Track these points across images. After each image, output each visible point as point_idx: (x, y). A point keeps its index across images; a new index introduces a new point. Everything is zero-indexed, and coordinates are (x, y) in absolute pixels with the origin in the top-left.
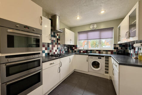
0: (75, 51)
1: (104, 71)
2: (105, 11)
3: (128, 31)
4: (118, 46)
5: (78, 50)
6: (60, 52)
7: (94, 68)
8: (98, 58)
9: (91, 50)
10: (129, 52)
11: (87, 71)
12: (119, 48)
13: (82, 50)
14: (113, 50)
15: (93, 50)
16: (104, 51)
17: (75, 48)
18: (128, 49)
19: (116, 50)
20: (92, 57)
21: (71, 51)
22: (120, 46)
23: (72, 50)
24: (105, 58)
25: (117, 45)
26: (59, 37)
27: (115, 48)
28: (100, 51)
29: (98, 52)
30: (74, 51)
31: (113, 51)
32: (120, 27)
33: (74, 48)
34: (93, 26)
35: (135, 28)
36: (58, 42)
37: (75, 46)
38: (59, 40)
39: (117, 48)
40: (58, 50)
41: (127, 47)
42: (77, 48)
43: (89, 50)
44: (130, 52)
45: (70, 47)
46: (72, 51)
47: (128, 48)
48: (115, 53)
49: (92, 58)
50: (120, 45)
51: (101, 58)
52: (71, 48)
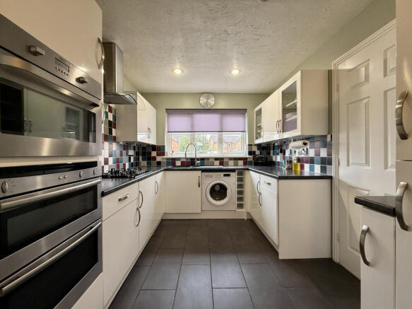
0: (159, 164)
1: (237, 202)
2: (240, 71)
3: (281, 118)
4: (255, 149)
5: (167, 159)
6: (118, 166)
7: (215, 199)
8: (225, 175)
9: (202, 159)
10: (274, 159)
11: (200, 211)
12: (258, 152)
13: (179, 159)
14: (248, 156)
15: (208, 159)
16: (231, 159)
17: (158, 155)
18: (272, 155)
19: (251, 157)
20: (210, 174)
21: (144, 163)
22: (258, 149)
23: (149, 159)
24: (238, 175)
25: (253, 147)
26: (114, 117)
27: (250, 153)
28: (221, 161)
29: (217, 163)
30: (154, 163)
31: (246, 159)
32: (260, 110)
33: (154, 154)
34: (208, 99)
35: (296, 114)
36: (111, 132)
37: (160, 150)
38: (115, 128)
39: (254, 152)
40: (111, 161)
41: (270, 150)
42: (163, 154)
43: (198, 159)
44: (276, 159)
45: (141, 151)
46: (149, 164)
47: (272, 152)
48: (250, 163)
49: (211, 176)
50: (259, 146)
51: (229, 175)
52: (144, 154)
